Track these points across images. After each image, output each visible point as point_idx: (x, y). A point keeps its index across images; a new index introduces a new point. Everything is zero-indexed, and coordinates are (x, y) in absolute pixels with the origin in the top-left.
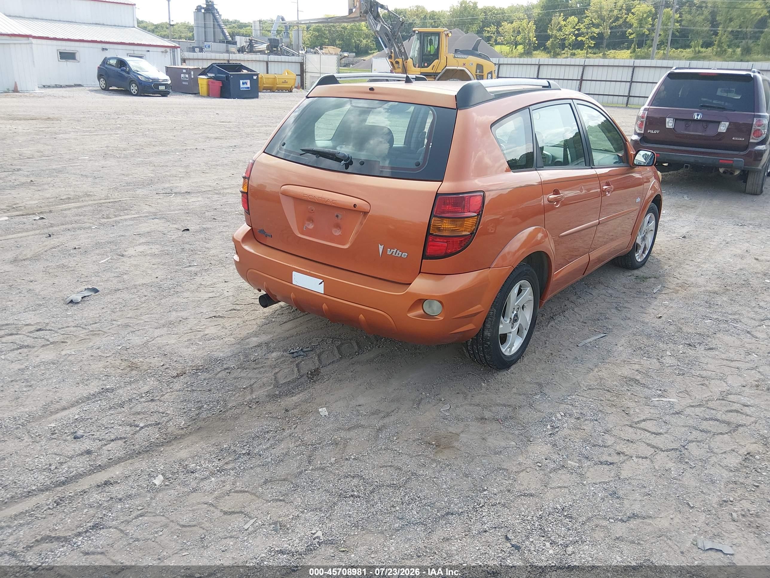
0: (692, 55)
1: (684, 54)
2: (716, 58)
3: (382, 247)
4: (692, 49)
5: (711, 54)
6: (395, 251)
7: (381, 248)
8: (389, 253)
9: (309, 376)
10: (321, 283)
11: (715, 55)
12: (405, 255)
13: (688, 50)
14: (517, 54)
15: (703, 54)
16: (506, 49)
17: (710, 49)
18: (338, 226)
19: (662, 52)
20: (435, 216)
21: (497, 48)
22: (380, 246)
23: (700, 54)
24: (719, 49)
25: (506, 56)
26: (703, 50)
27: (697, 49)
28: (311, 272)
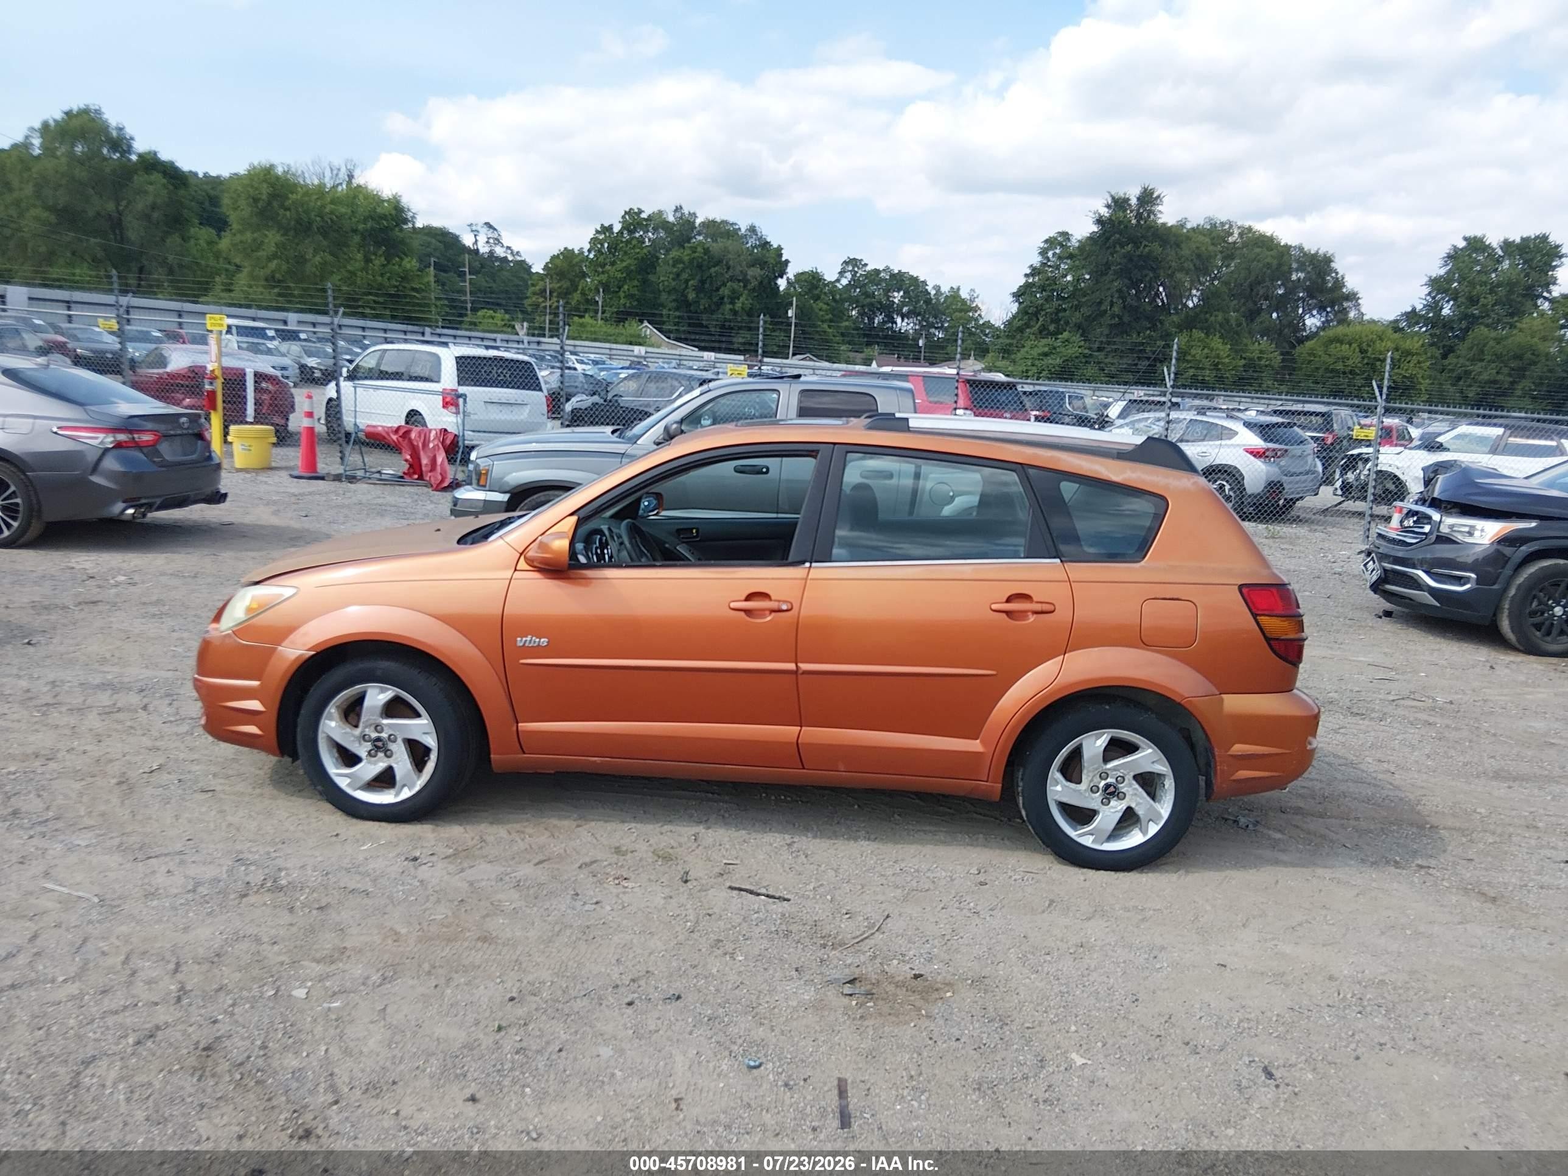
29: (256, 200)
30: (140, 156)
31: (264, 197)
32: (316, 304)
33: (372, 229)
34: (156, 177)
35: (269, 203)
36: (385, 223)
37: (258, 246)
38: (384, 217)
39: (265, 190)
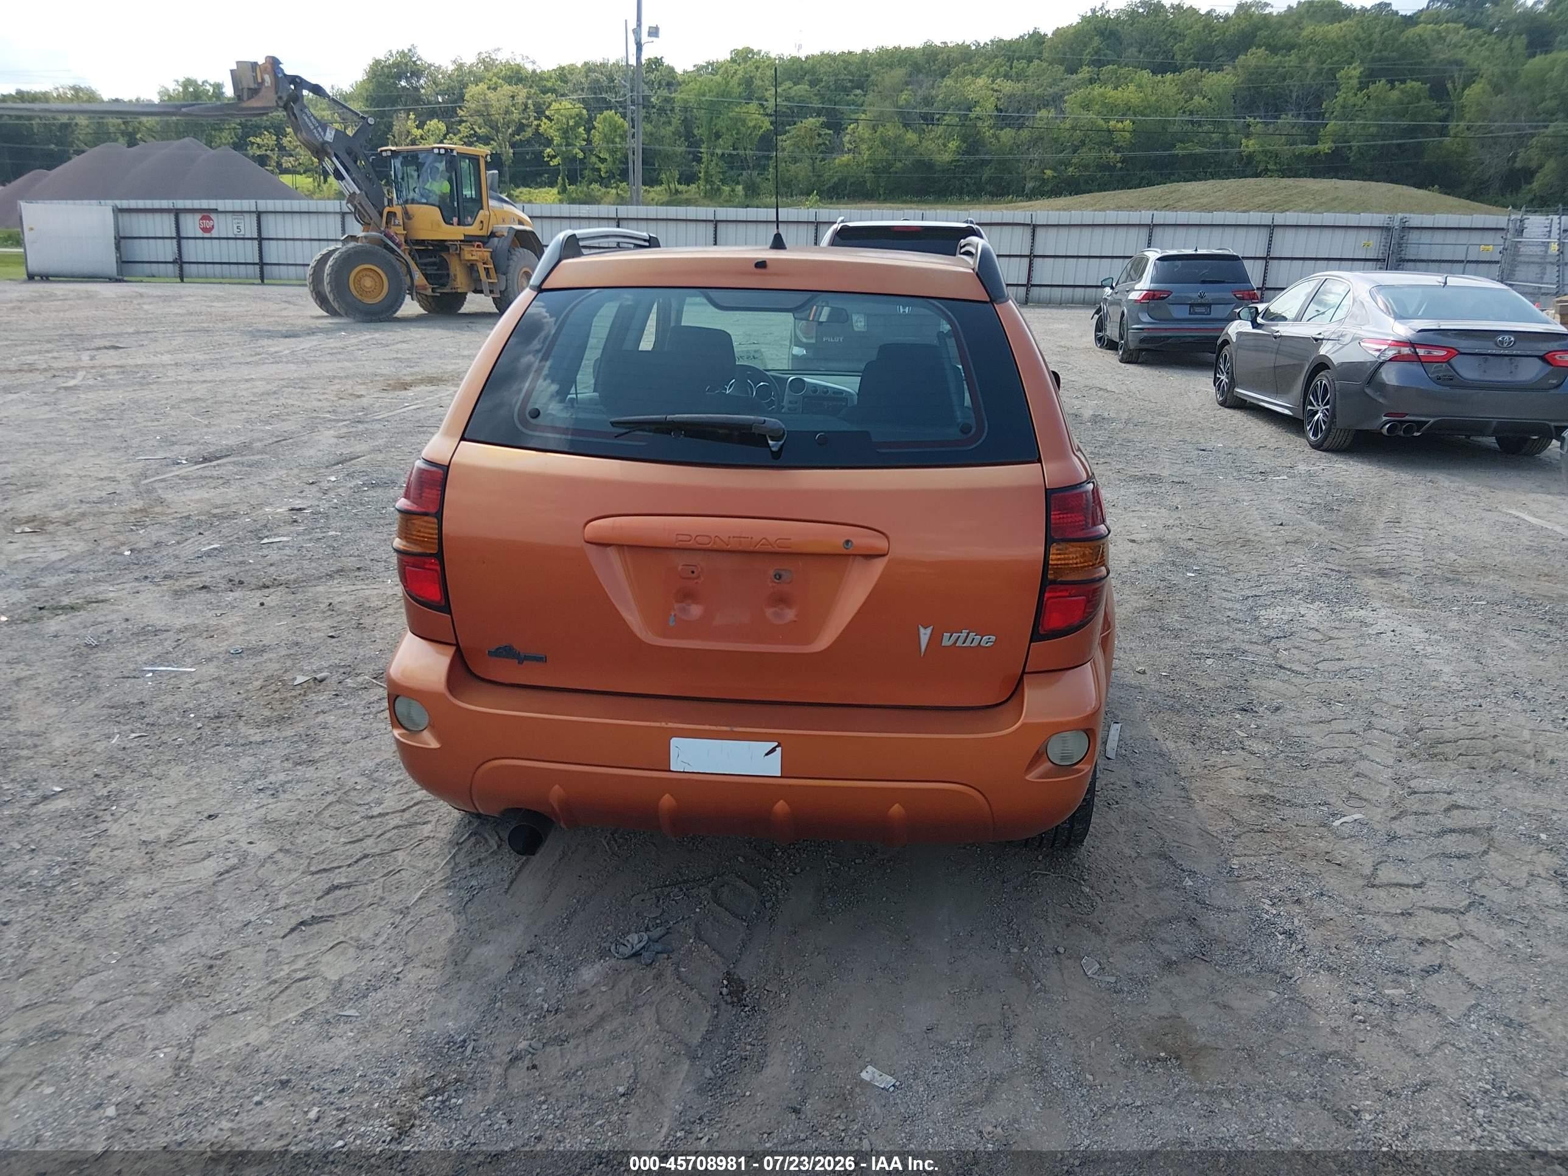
0: (666, 198)
1: (652, 195)
2: (706, 202)
3: (929, 631)
4: (664, 186)
5: (697, 196)
6: (964, 634)
7: (925, 635)
8: (947, 641)
9: (728, 998)
10: (773, 750)
11: (705, 197)
12: (988, 640)
13: (658, 188)
14: (332, 192)
15: (685, 196)
16: (304, 182)
17: (693, 187)
18: (781, 600)
19: (614, 191)
20: (1058, 541)
21: (287, 179)
22: (922, 630)
23: (679, 196)
24: (708, 187)
25: (310, 195)
26: (681, 188)
27: (672, 186)
28: (735, 729)
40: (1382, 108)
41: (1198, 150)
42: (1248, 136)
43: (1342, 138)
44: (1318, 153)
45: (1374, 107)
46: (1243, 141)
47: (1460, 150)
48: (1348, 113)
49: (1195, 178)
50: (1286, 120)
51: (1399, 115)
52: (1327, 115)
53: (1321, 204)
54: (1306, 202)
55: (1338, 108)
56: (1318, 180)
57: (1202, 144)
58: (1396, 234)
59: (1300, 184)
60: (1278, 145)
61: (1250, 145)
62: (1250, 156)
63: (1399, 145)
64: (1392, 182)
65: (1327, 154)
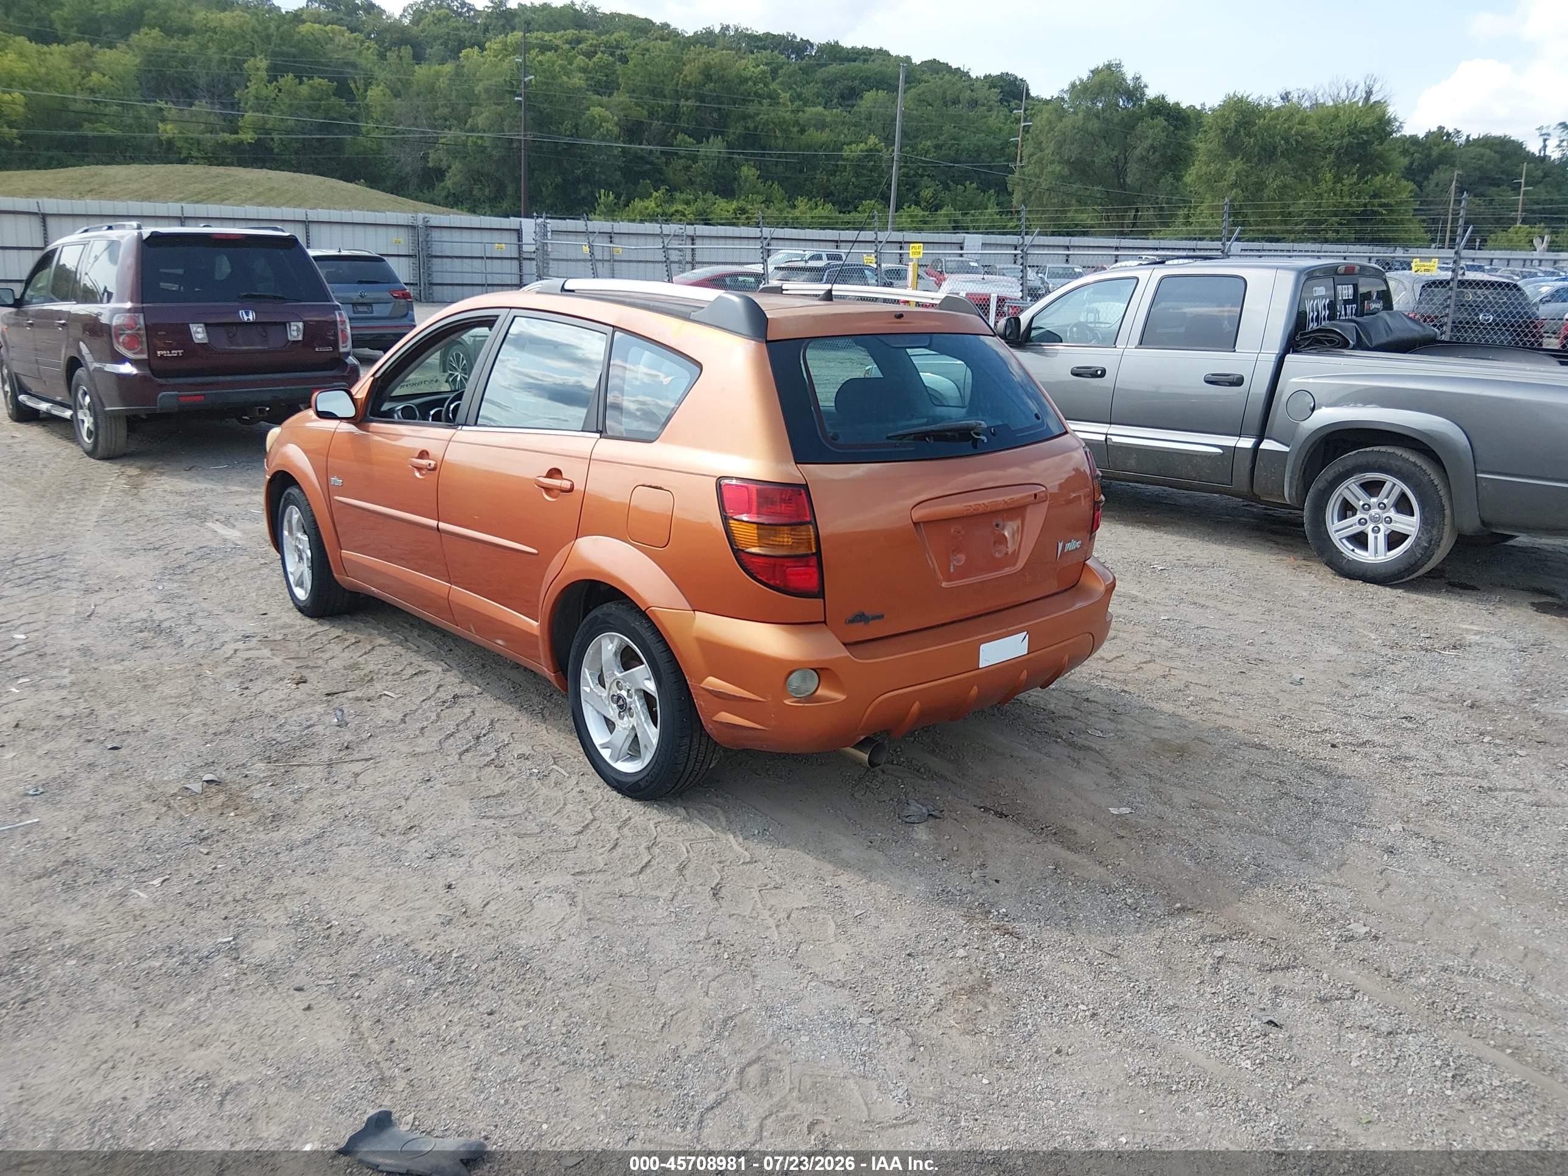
3: (1062, 544)
6: (1072, 543)
7: (1060, 546)
8: (1066, 549)
12: (1079, 544)
29: (1224, 131)
30: (1148, 101)
31: (1232, 125)
32: (1271, 232)
33: (1350, 145)
34: (1161, 121)
35: (1237, 132)
36: (1365, 137)
37: (1220, 176)
38: (1365, 131)
39: (1234, 118)
40: (296, 102)
41: (110, 132)
42: (164, 120)
43: (261, 128)
44: (241, 142)
45: (287, 100)
46: (160, 125)
47: (374, 147)
48: (263, 105)
49: (111, 161)
50: (201, 106)
51: (314, 109)
52: (242, 105)
53: (259, 194)
54: (244, 192)
55: (252, 98)
56: (249, 169)
57: (111, 124)
58: (422, 233)
59: (230, 172)
60: (195, 132)
61: (168, 130)
62: (170, 142)
63: (319, 140)
64: (318, 174)
65: (249, 143)
